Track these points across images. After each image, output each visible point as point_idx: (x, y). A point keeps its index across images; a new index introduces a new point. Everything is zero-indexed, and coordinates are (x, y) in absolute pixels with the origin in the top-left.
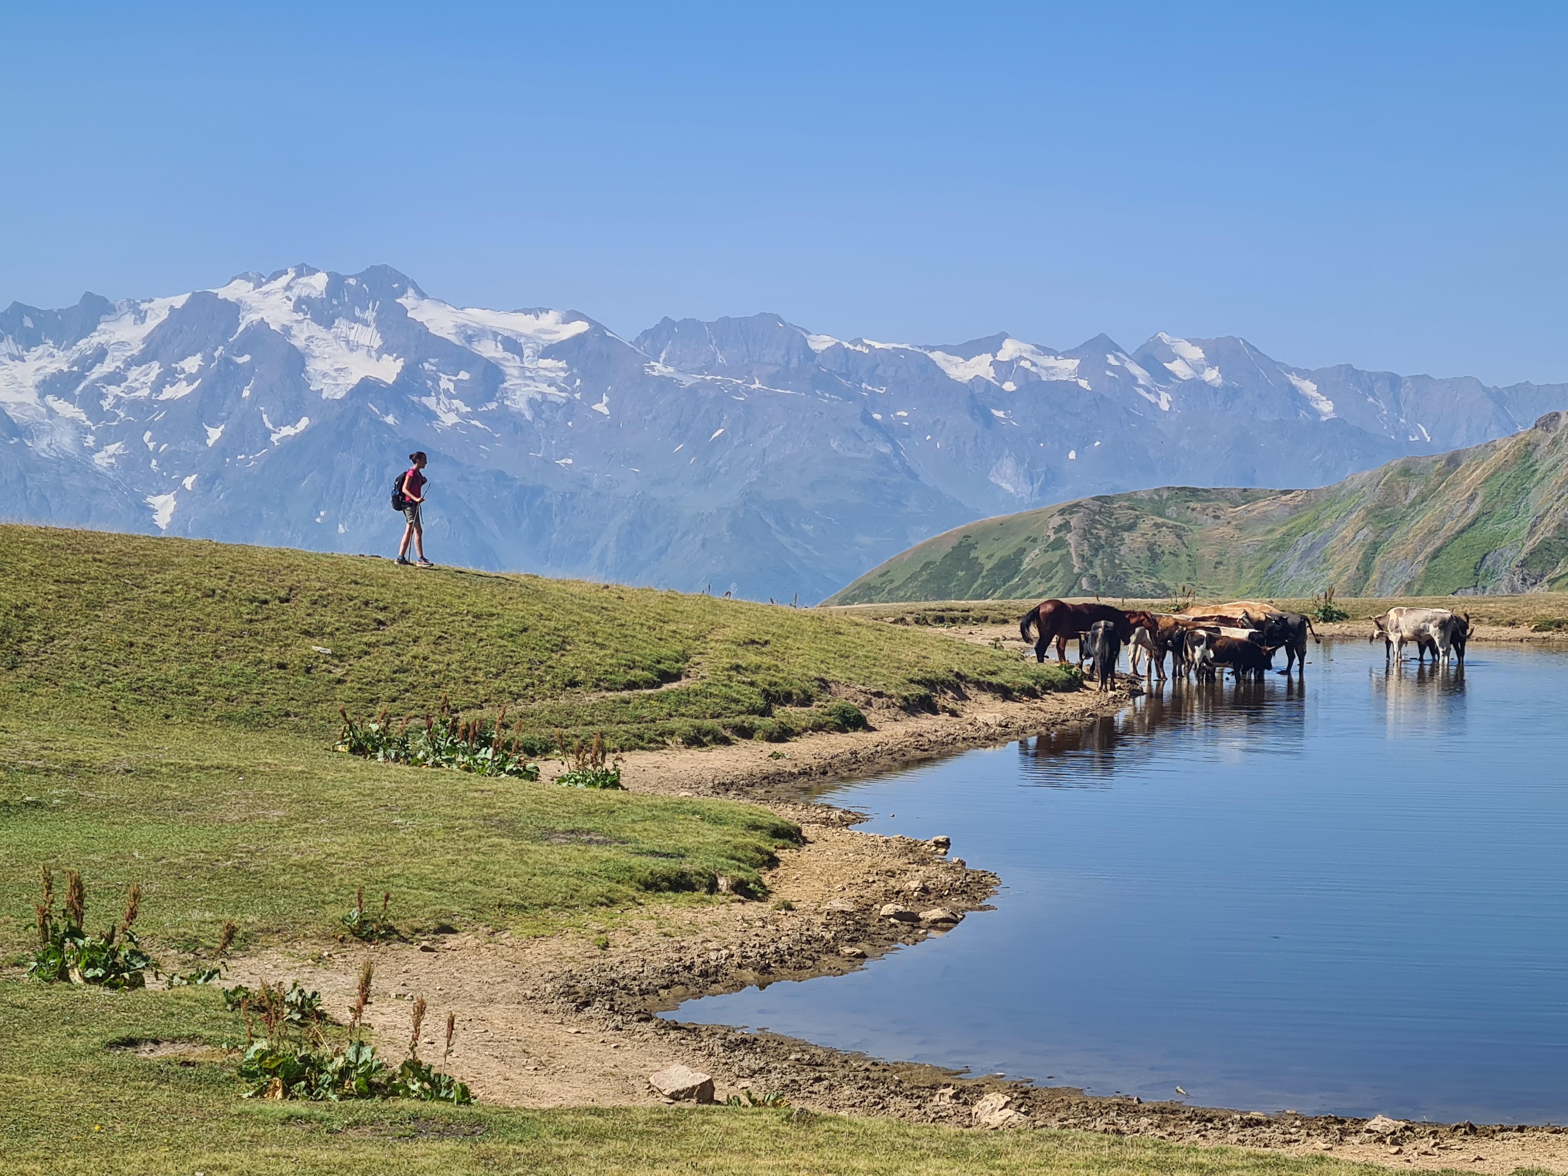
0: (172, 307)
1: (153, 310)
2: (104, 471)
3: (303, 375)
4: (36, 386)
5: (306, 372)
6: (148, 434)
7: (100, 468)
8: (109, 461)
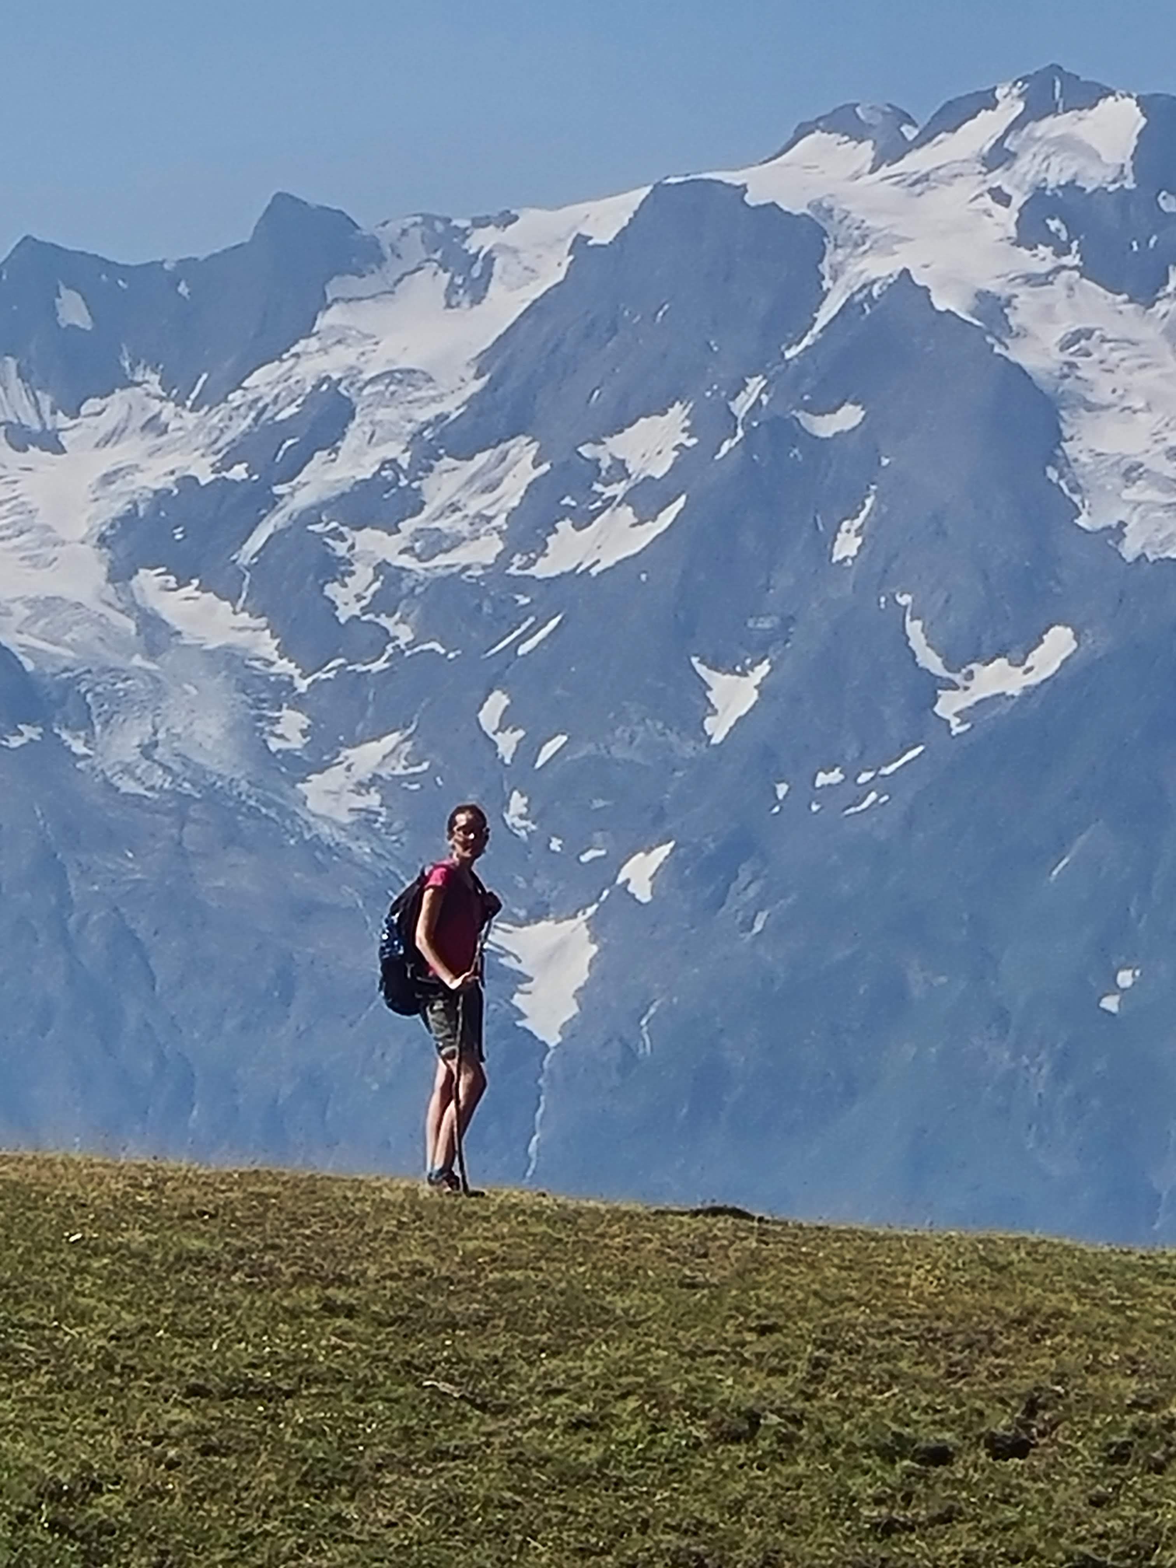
0: (581, 240)
1: (515, 251)
2: (341, 837)
3: (1052, 474)
4: (102, 539)
5: (1065, 464)
6: (498, 701)
7: (324, 830)
8: (359, 802)
